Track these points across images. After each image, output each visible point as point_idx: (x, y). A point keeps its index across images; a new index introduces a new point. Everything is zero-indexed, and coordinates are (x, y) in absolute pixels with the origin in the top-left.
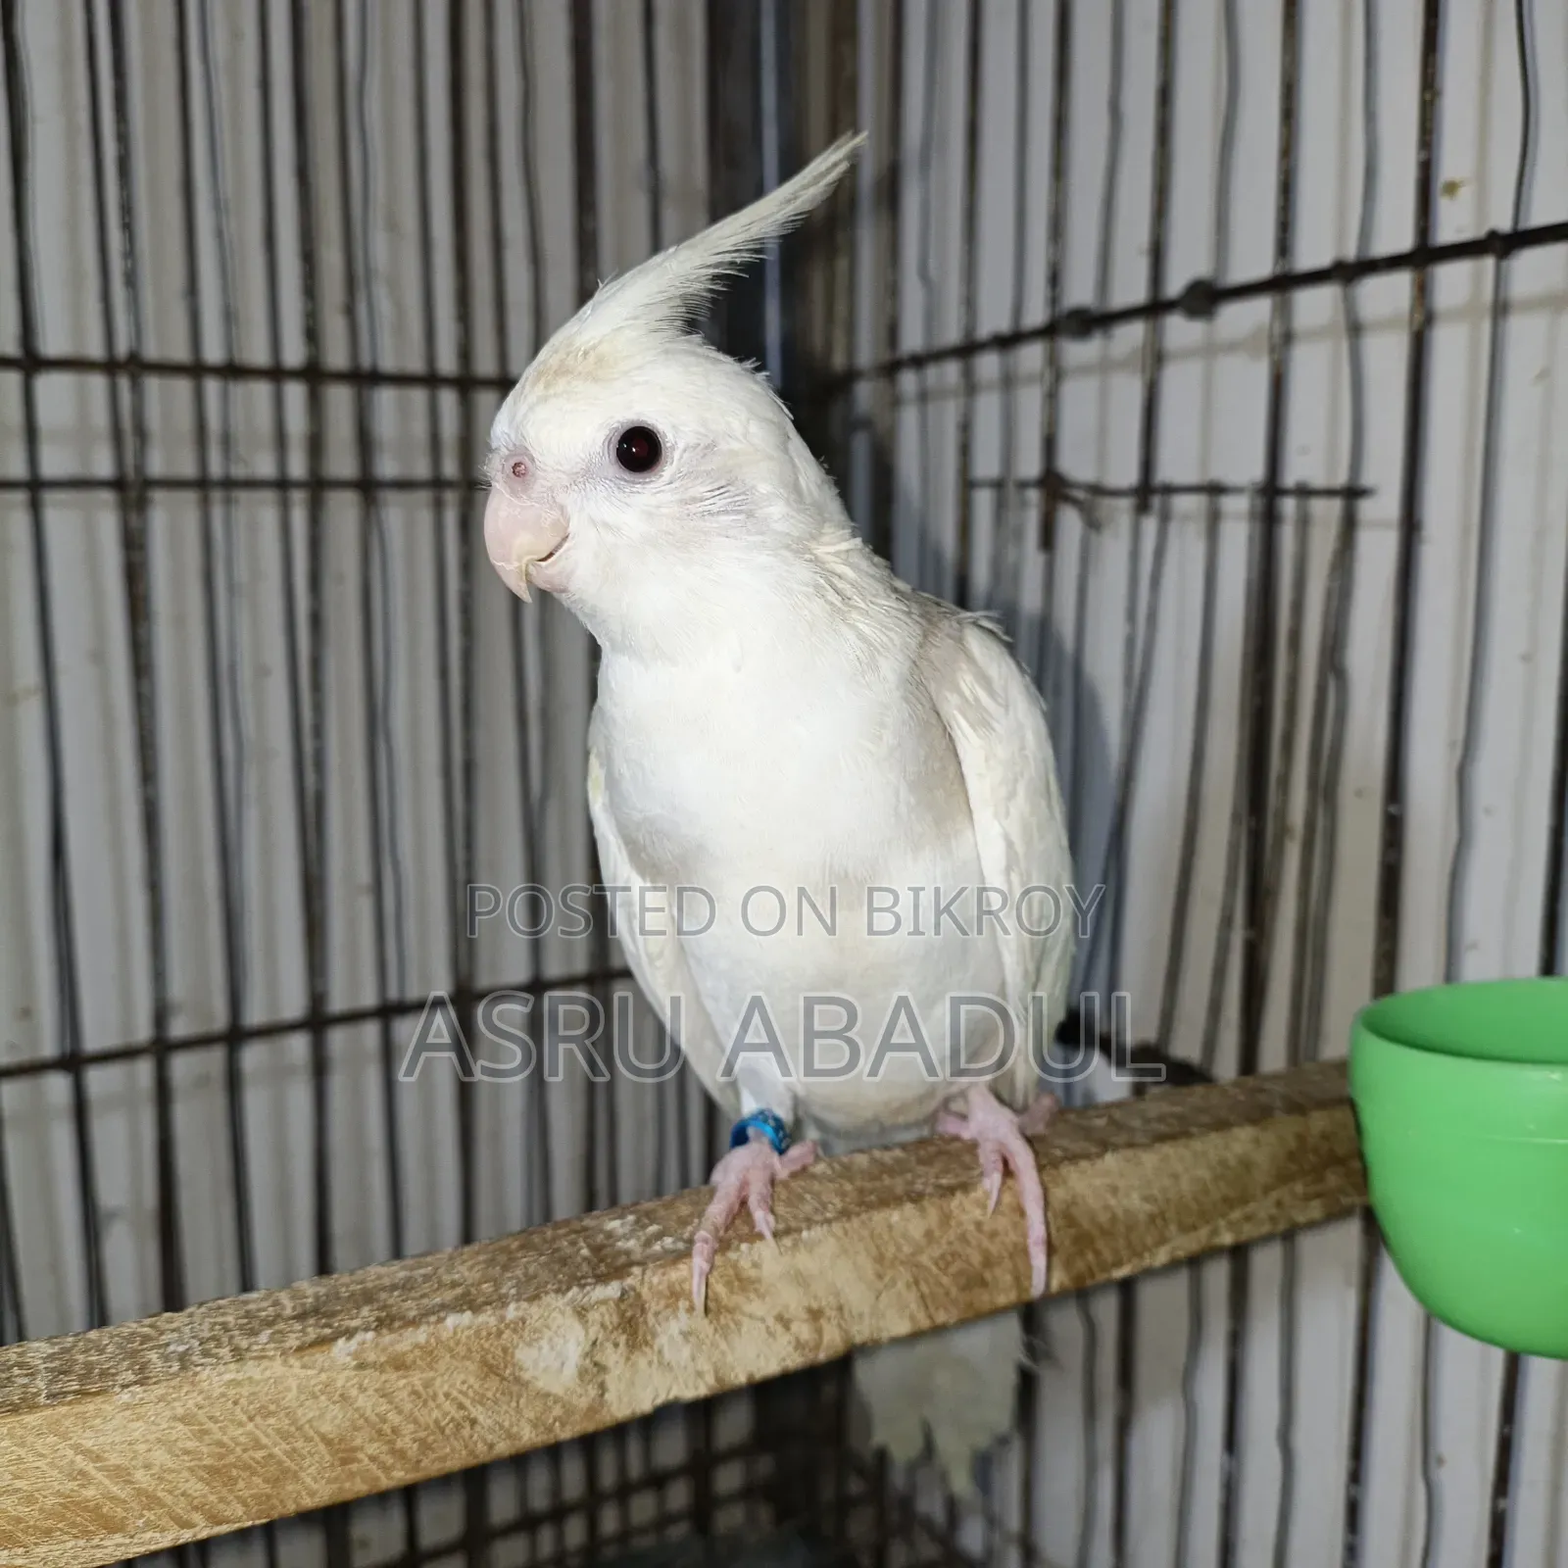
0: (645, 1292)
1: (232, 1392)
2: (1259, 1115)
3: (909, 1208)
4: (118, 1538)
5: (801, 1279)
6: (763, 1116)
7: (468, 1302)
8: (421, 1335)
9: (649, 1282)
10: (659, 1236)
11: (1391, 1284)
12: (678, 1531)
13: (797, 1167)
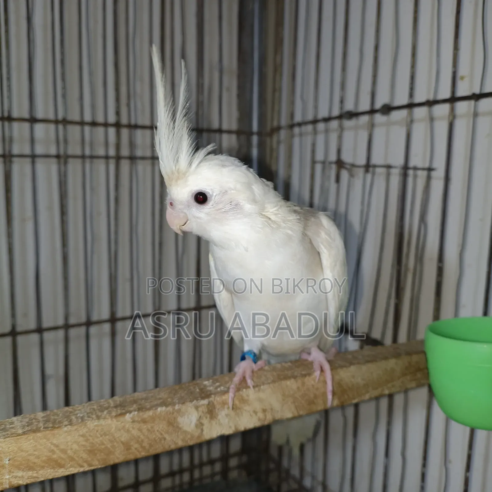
0: (215, 403)
1: (96, 428)
2: (397, 356)
3: (293, 380)
4: (62, 470)
5: (260, 400)
6: (250, 352)
7: (164, 404)
8: (151, 413)
9: (217, 399)
10: (219, 386)
11: (436, 408)
12: (218, 478)
13: (259, 367)
